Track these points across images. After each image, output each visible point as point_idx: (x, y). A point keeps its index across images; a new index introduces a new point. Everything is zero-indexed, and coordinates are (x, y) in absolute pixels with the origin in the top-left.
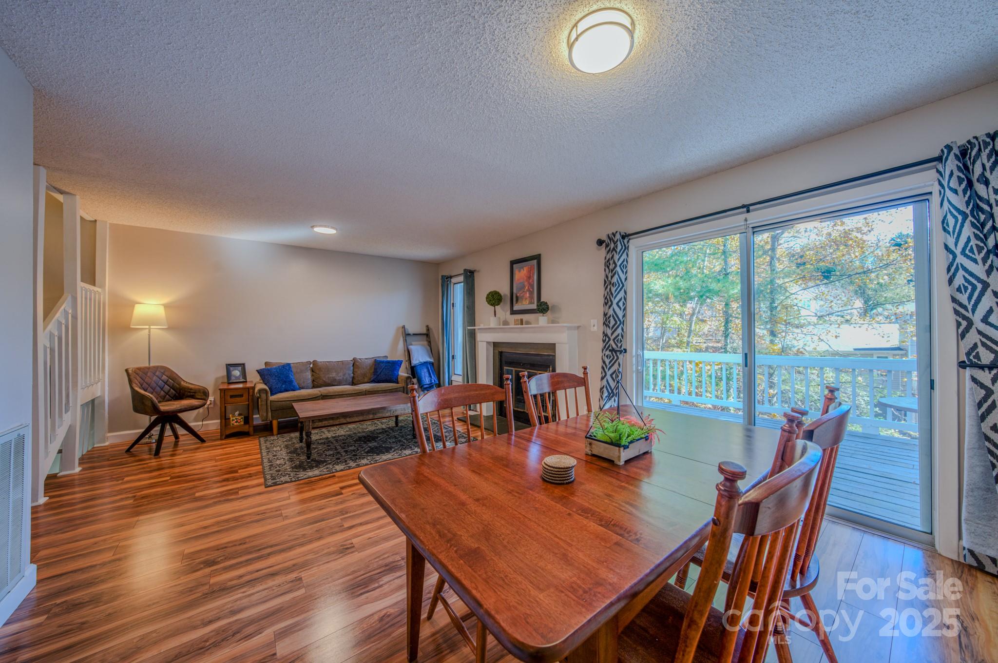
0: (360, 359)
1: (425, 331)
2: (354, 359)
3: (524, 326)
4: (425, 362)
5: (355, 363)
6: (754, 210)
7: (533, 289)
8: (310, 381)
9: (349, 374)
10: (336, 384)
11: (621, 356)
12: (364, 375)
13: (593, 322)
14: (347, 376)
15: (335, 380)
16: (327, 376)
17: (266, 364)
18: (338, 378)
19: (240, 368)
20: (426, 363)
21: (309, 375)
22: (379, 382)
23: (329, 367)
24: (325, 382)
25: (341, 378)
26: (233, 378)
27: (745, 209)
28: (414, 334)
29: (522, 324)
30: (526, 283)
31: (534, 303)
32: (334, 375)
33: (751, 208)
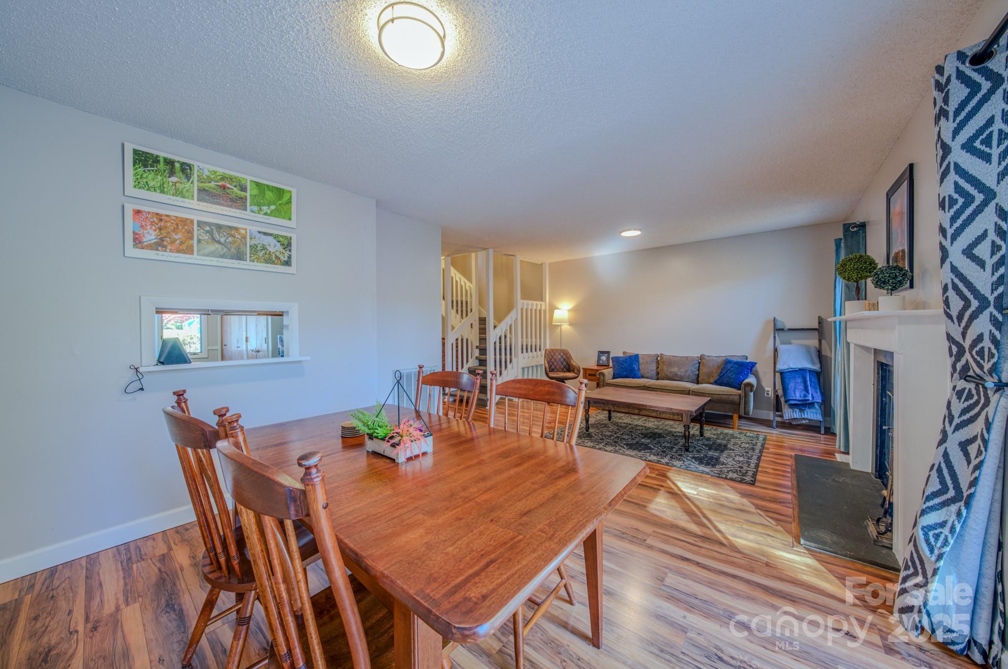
0: (708, 356)
1: (816, 326)
2: (702, 357)
4: (801, 369)
5: (701, 361)
8: (654, 372)
9: (692, 371)
10: (677, 379)
12: (710, 375)
14: (689, 372)
15: (677, 375)
16: (669, 370)
17: (624, 353)
18: (679, 374)
19: (606, 355)
20: (802, 371)
21: (654, 366)
22: (721, 384)
23: (671, 362)
24: (667, 375)
25: (683, 374)
26: (601, 362)
28: (790, 330)
32: (675, 370)
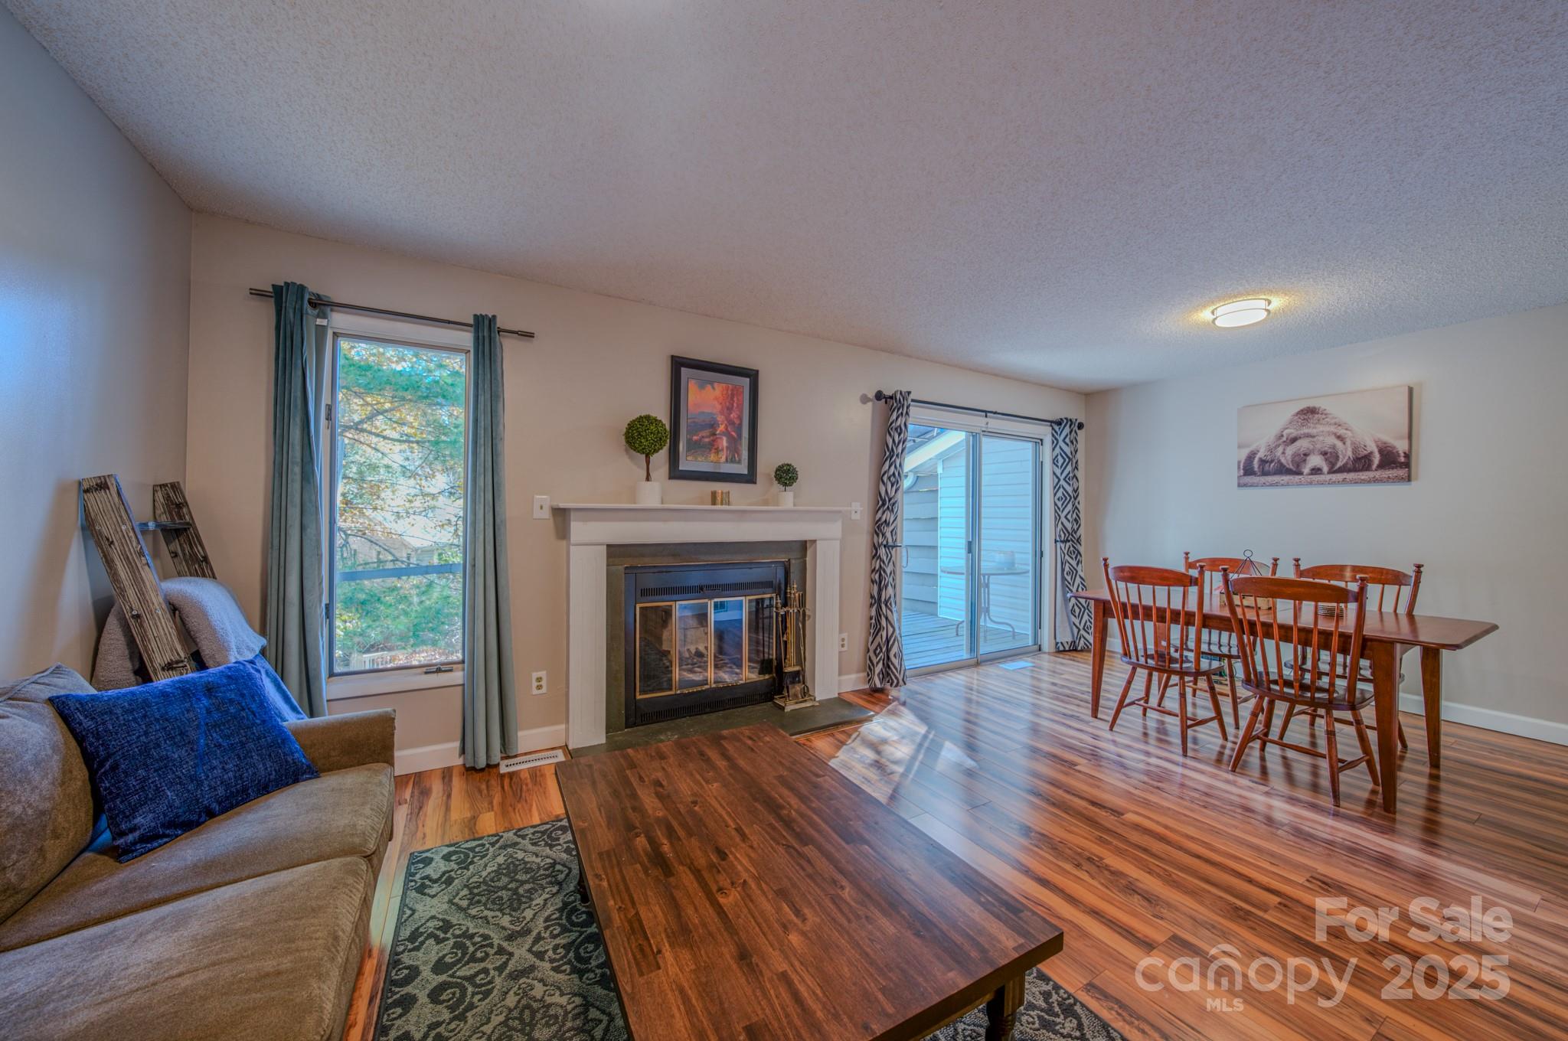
3: (718, 507)
6: (990, 417)
7: (740, 436)
11: (893, 552)
13: (856, 506)
27: (984, 414)
29: (714, 503)
30: (720, 418)
31: (739, 462)
33: (988, 414)
